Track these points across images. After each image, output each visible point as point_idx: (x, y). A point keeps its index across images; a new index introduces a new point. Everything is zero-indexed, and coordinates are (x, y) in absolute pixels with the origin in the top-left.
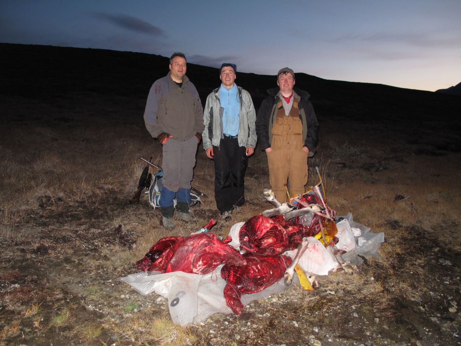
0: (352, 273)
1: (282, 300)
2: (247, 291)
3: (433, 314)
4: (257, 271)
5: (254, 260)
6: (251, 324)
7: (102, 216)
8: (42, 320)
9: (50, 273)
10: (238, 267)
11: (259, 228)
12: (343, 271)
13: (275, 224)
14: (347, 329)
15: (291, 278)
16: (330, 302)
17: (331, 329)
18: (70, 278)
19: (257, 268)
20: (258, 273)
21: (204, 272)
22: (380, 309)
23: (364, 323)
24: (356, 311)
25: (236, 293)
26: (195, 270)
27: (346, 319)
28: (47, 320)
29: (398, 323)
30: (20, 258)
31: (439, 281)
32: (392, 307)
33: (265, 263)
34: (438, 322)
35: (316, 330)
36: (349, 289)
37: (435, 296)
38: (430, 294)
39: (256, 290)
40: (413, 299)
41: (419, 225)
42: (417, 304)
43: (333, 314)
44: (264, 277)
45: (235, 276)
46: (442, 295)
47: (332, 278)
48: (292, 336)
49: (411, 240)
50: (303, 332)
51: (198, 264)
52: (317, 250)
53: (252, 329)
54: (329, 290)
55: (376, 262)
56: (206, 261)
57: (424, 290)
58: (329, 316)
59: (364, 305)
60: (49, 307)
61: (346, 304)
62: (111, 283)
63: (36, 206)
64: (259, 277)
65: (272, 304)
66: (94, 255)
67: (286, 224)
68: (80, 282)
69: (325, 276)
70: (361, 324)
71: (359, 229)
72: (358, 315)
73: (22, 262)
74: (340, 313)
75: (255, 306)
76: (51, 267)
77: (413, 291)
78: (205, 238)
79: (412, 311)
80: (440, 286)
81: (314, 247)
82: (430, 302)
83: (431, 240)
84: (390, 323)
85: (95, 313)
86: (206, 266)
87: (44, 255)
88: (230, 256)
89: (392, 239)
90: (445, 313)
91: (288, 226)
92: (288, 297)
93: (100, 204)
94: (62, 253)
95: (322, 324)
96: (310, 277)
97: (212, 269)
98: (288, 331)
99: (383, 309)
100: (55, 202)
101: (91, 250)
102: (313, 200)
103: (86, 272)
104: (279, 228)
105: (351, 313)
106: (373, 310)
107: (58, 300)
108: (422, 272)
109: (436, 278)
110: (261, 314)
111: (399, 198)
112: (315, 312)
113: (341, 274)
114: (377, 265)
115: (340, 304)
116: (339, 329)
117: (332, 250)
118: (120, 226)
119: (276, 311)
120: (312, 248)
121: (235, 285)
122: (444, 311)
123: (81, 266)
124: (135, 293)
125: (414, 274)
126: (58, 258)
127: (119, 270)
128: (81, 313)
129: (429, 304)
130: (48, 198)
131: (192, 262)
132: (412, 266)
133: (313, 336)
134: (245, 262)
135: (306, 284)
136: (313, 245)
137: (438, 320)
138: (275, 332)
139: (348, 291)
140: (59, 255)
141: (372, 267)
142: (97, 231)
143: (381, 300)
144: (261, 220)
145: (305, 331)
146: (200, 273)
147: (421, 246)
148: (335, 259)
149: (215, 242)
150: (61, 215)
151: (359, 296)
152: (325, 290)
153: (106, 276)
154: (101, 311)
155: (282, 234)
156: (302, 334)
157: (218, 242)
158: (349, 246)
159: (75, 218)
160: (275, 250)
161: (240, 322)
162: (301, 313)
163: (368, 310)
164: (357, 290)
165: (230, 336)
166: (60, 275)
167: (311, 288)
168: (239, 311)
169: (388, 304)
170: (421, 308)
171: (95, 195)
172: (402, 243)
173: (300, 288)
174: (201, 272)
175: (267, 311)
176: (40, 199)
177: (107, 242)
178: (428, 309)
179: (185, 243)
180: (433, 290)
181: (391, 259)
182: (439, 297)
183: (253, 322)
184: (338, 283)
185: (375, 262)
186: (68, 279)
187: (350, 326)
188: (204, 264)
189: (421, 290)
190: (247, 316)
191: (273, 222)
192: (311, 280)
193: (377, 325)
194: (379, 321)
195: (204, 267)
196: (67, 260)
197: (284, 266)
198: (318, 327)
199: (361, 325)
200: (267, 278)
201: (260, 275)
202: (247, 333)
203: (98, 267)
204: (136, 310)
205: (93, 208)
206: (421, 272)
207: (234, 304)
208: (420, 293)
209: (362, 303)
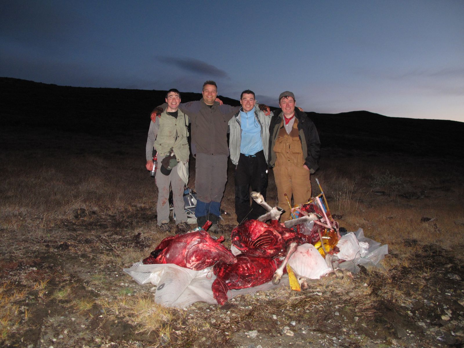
0: (343, 277)
1: (268, 297)
2: (234, 286)
3: (422, 320)
4: (246, 269)
5: (245, 259)
6: (231, 313)
7: (127, 227)
8: (47, 293)
9: (66, 264)
10: (229, 265)
11: (253, 231)
12: (334, 276)
13: (269, 228)
14: (325, 325)
15: (280, 278)
16: (313, 301)
17: (308, 323)
18: (82, 268)
19: (247, 267)
20: (247, 270)
21: (198, 268)
22: (362, 309)
23: (343, 321)
24: (339, 310)
25: (222, 286)
26: (188, 265)
27: (326, 316)
28: (51, 293)
29: (377, 322)
30: (44, 251)
31: (440, 292)
32: (374, 308)
33: (255, 263)
34: (425, 327)
35: (294, 323)
36: (337, 291)
37: (428, 304)
38: (424, 301)
39: (243, 286)
40: (403, 305)
41: (438, 244)
42: (406, 309)
43: (315, 311)
44: (252, 275)
45: (224, 272)
46: (437, 303)
47: (323, 282)
48: (265, 325)
49: (425, 257)
50: (279, 323)
51: (191, 259)
52: (310, 255)
53: (230, 317)
54: (317, 292)
55: (377, 272)
56: (199, 257)
57: (418, 298)
58: (310, 312)
59: (348, 306)
60: (56, 285)
61: (330, 304)
62: (116, 274)
63: (71, 217)
64: (247, 274)
65: (257, 300)
66: (109, 254)
67: (282, 230)
68: (89, 272)
69: (317, 280)
70: (340, 321)
71: (367, 243)
72: (339, 314)
73: (44, 253)
74: (321, 311)
75: (241, 300)
76: (68, 259)
77: (406, 299)
78: (198, 235)
79: (396, 314)
80: (438, 296)
81: (307, 252)
82: (422, 308)
83: (447, 258)
84: (368, 322)
85: (92, 292)
86: (199, 262)
87: (65, 250)
88: (221, 254)
89: (403, 256)
90: (437, 320)
91: (285, 232)
92: (275, 295)
93: (128, 217)
94: (82, 250)
95: (301, 319)
96: (300, 279)
97: (205, 266)
98: (263, 320)
99: (365, 309)
100: (89, 215)
101: (107, 250)
102: (312, 209)
103: (97, 265)
104: (275, 233)
105: (332, 312)
106: (355, 310)
107: (65, 281)
108: (424, 283)
109: (438, 290)
110: (244, 307)
111: (426, 220)
112: (297, 309)
113: (333, 278)
114: (377, 275)
115: (325, 304)
116: (317, 325)
117: (330, 258)
118: (139, 234)
119: (259, 305)
120: (306, 252)
121: (223, 280)
122: (436, 318)
123: (93, 261)
124: (134, 283)
125: (414, 284)
126: (76, 253)
127: (126, 265)
128: (80, 291)
129: (421, 310)
130: (83, 211)
131: (185, 257)
132: (415, 278)
133: (288, 327)
134: (235, 260)
135: (295, 285)
136: (307, 250)
137: (426, 325)
138: (251, 321)
139: (336, 294)
140: (78, 251)
141: (370, 277)
142: (118, 237)
143: (365, 302)
144: (255, 224)
145: (281, 323)
146: (194, 269)
147: (433, 262)
148: (331, 265)
149: (208, 240)
150: (91, 224)
151: (345, 298)
152: (313, 291)
153: (114, 269)
154: (99, 292)
155: (277, 239)
156: (277, 325)
157: (211, 240)
158: (351, 256)
159: (103, 227)
160: (266, 251)
161: (221, 311)
162: (284, 308)
163: (350, 309)
164: (345, 293)
165: (206, 319)
166: (74, 266)
167: (299, 289)
168: (222, 302)
169: (371, 305)
170: (409, 312)
171: (126, 211)
172: (413, 259)
173: (289, 289)
174: (195, 267)
175: (250, 305)
176: (76, 211)
177: (124, 245)
178: (418, 316)
179: (179, 240)
180: (430, 299)
181: (394, 271)
182: (432, 305)
183: (233, 312)
184: (327, 287)
185: (375, 272)
186: (80, 269)
187: (329, 323)
188: (198, 260)
189: (414, 298)
190: (228, 306)
191: (267, 226)
192: (300, 282)
193: (356, 323)
194: (358, 320)
195: (197, 263)
196: (83, 256)
197: (275, 267)
198: (296, 321)
199: (340, 323)
200: (255, 276)
201: (248, 273)
202: (224, 319)
203: (108, 262)
204: (129, 294)
205: (121, 220)
206: (422, 283)
207: (218, 296)
208: (414, 300)
209: (346, 303)
